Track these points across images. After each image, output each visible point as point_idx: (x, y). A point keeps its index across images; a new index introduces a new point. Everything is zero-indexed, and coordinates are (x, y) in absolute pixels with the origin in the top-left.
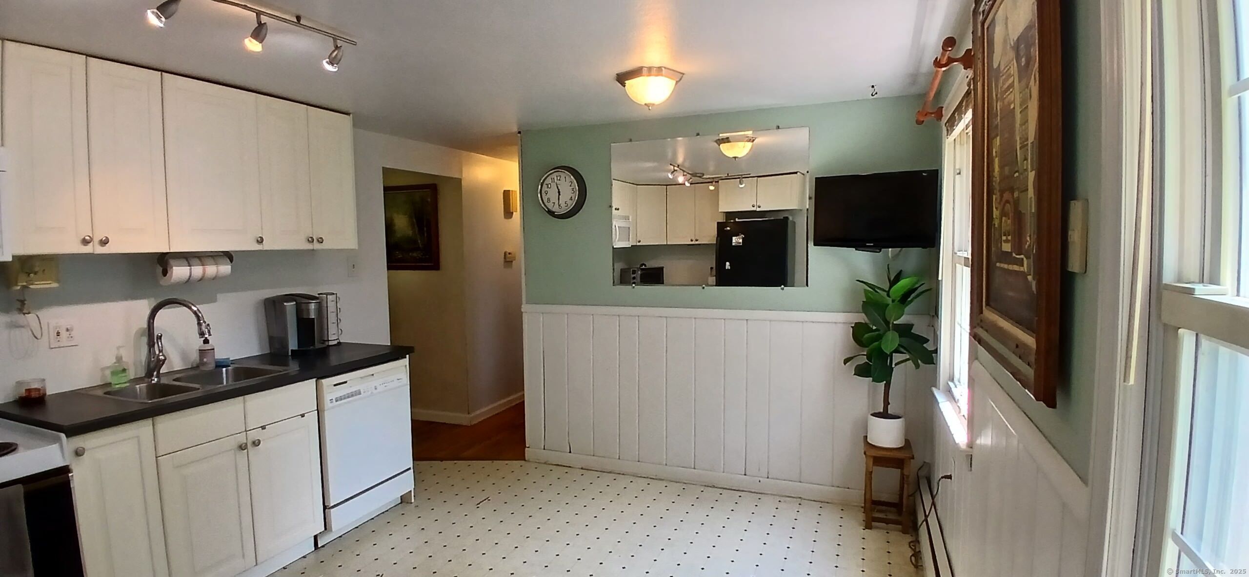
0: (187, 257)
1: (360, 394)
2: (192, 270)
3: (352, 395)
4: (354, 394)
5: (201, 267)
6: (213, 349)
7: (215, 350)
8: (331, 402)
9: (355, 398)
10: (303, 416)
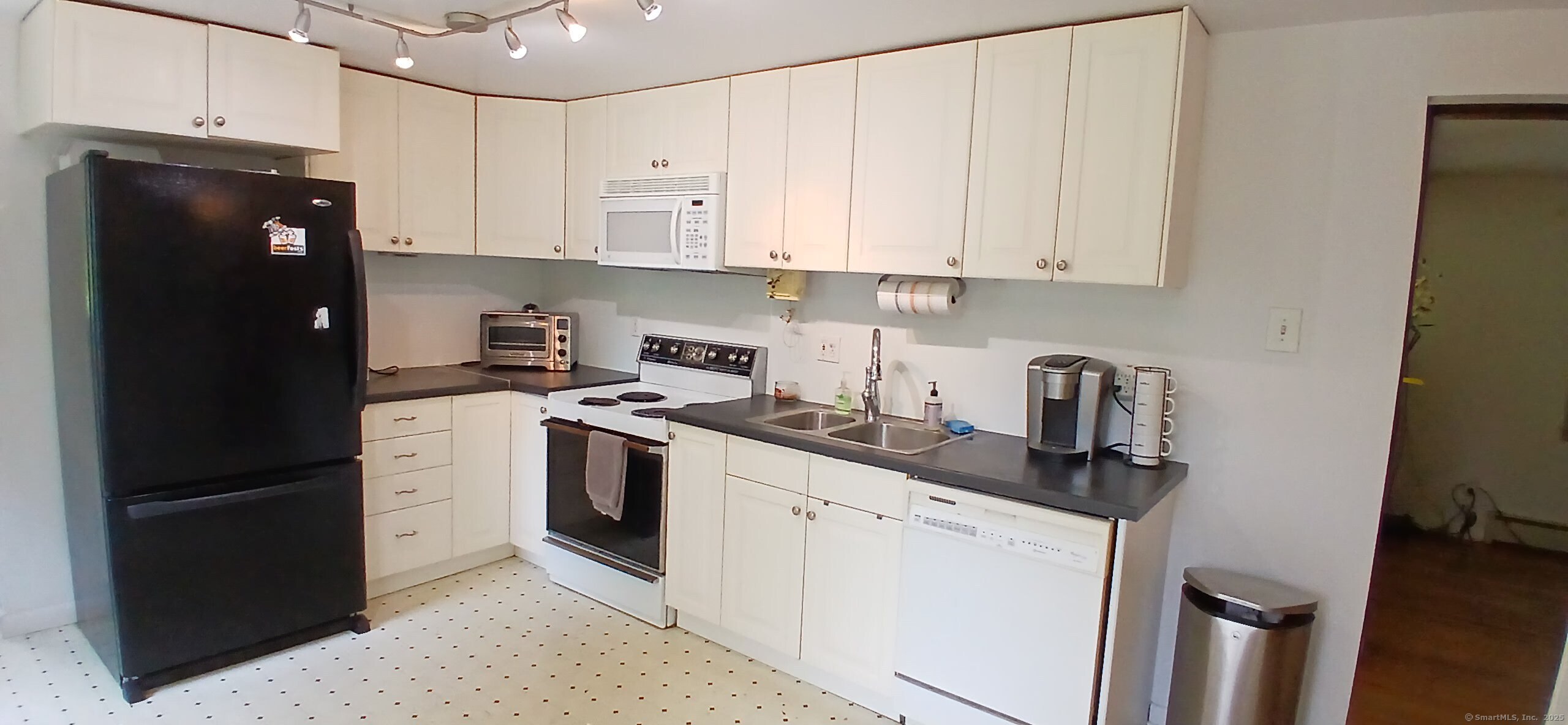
0: (900, 281)
1: (974, 534)
2: (898, 297)
3: (957, 528)
4: (953, 526)
5: (909, 295)
6: (941, 404)
7: (943, 405)
8: (916, 520)
9: (960, 535)
10: (880, 517)
